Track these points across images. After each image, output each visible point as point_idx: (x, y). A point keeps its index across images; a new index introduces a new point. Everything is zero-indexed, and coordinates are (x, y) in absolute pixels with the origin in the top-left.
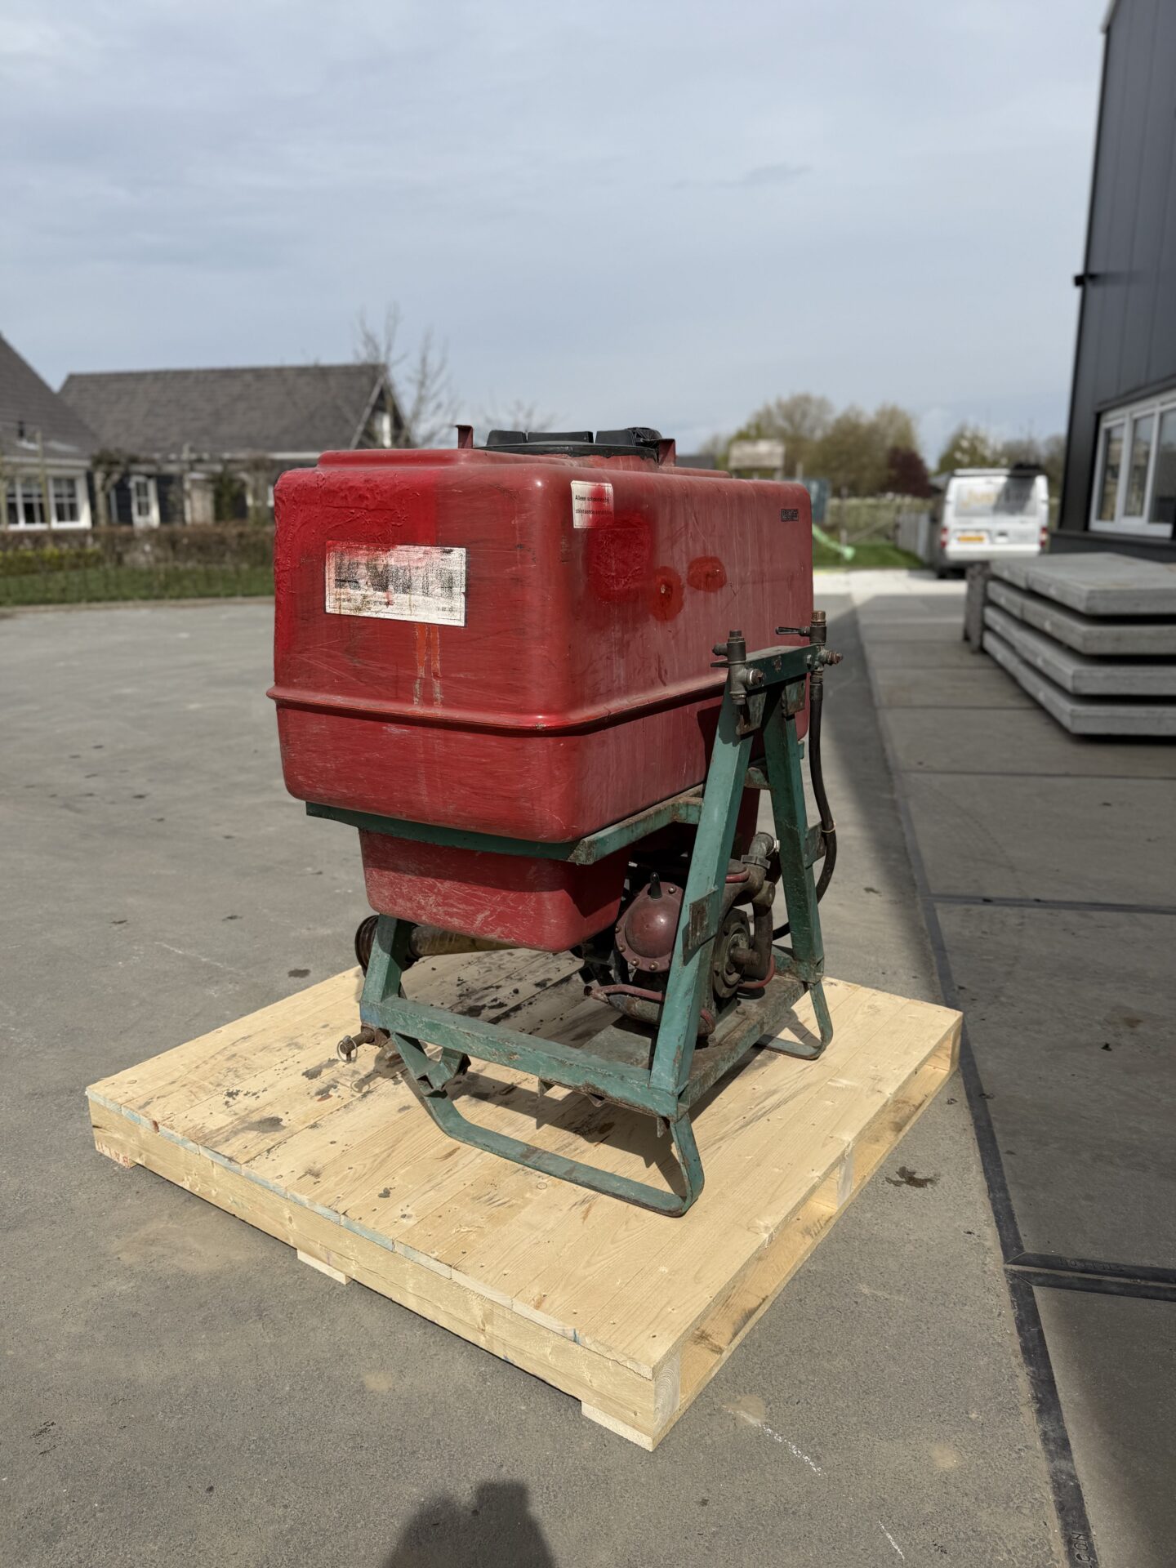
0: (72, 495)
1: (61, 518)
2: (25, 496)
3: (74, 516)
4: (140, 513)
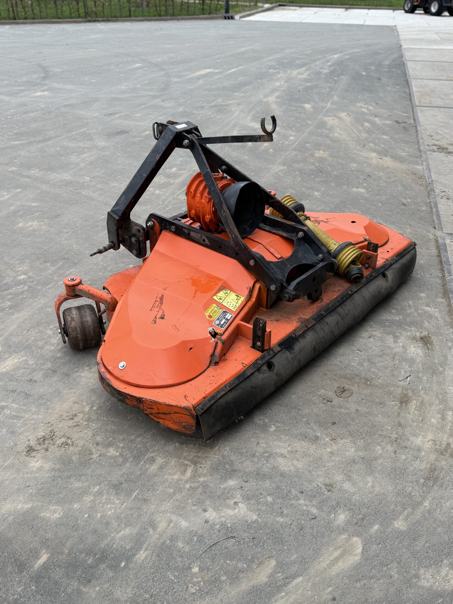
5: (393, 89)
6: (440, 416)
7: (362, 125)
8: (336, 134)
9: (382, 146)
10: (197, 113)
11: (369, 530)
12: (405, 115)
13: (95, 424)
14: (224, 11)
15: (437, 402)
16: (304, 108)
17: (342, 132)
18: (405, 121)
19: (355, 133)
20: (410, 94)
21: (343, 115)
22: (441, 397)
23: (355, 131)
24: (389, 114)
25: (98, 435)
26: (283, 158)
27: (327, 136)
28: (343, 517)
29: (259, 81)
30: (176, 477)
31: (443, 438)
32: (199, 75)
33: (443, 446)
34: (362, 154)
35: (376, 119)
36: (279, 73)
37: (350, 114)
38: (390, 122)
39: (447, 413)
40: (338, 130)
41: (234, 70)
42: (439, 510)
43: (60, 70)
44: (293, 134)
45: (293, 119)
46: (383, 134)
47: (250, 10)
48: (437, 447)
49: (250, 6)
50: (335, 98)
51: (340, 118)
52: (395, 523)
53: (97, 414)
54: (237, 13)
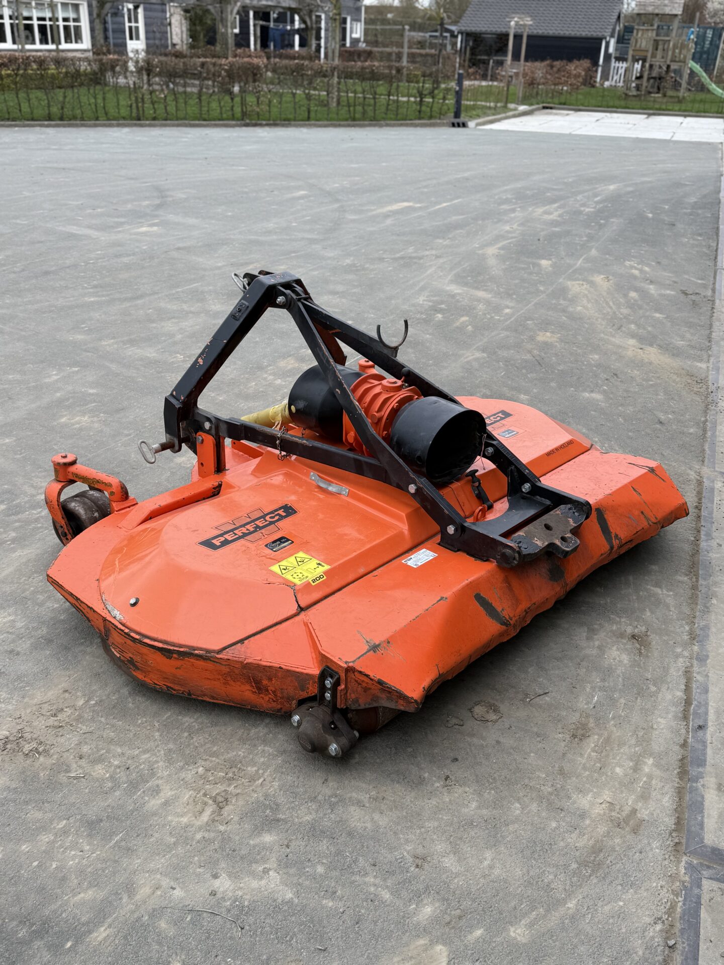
0: (76, 20)
1: (68, 39)
2: (39, 19)
3: (78, 38)
4: (131, 38)
5: (691, 242)
6: (631, 764)
7: (625, 296)
8: (579, 308)
9: (649, 329)
10: (372, 267)
11: (465, 936)
12: (700, 281)
13: (87, 726)
14: (452, 115)
15: (633, 741)
16: (539, 265)
17: (589, 306)
18: (697, 291)
19: (611, 308)
20: (716, 250)
21: (599, 279)
22: (641, 734)
23: (611, 303)
24: (674, 279)
25: (86, 743)
26: (485, 340)
27: (564, 311)
28: (429, 910)
29: (480, 222)
30: (185, 820)
31: (627, 800)
32: (390, 211)
33: (624, 814)
34: (613, 339)
35: (651, 287)
36: (513, 210)
37: (611, 277)
38: (672, 293)
39: (645, 760)
40: (585, 301)
41: (445, 204)
42: (590, 916)
43: (184, 196)
44: (511, 304)
45: (517, 281)
46: (657, 310)
47: (494, 115)
48: (613, 814)
49: (495, 108)
50: (594, 252)
51: (592, 284)
52: (512, 929)
53: (94, 711)
54: (472, 118)
